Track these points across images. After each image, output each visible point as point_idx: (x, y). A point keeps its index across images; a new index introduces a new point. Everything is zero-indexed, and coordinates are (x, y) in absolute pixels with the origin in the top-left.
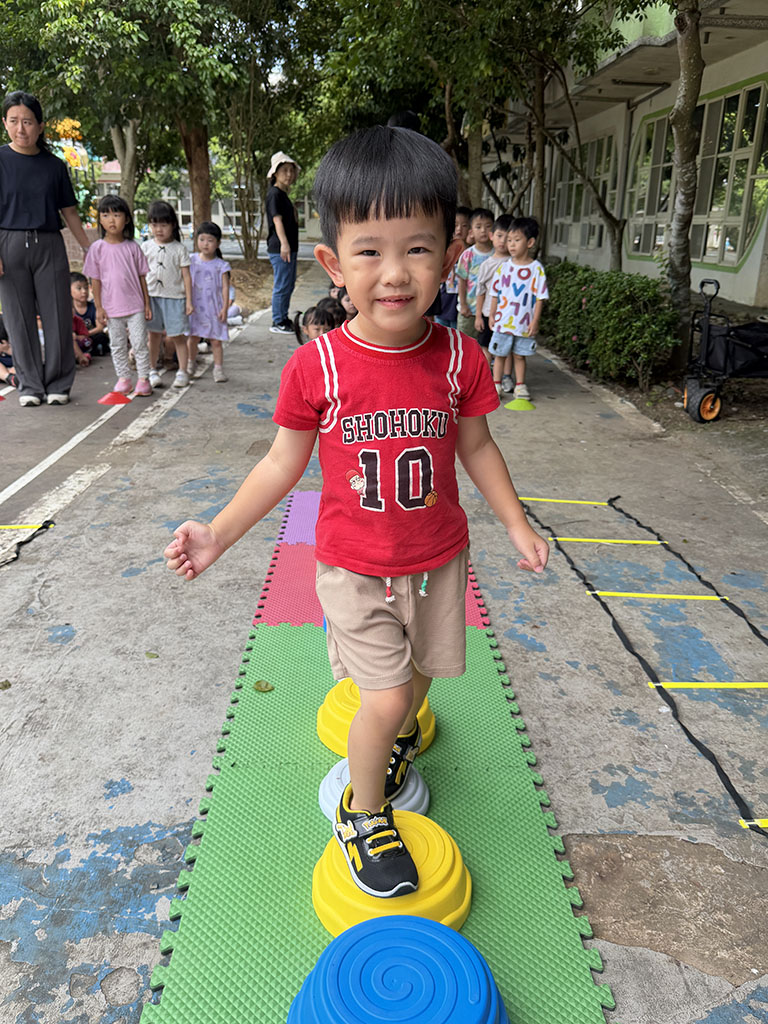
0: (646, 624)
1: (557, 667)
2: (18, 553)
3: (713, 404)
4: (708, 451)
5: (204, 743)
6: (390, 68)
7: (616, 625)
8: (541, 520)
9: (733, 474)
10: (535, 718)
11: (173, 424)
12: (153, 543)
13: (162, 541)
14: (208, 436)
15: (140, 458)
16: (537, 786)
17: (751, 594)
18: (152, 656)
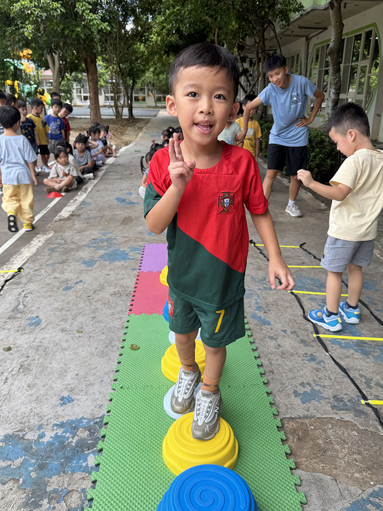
5: (107, 376)
6: (187, 23)
10: (266, 359)
11: (84, 209)
12: (77, 273)
13: (81, 272)
14: (101, 215)
15: (68, 227)
16: (268, 394)
17: (369, 293)
18: (79, 332)
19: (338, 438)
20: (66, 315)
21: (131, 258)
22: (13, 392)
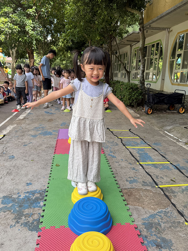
0: (136, 152)
1: (119, 160)
3: (150, 110)
4: (149, 120)
5: (46, 176)
6: (76, 37)
7: (130, 153)
8: (114, 134)
9: (155, 124)
10: (114, 169)
11: (30, 116)
12: (29, 140)
13: (31, 139)
14: (38, 118)
15: (23, 123)
16: (115, 181)
17: (158, 147)
18: (32, 161)
19: (144, 195)
20: (26, 155)
21: (53, 134)
22: (5, 182)
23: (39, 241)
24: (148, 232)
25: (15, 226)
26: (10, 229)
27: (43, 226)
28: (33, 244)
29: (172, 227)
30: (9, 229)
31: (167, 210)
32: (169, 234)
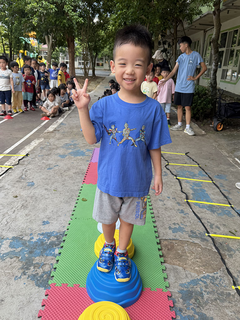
0: (190, 188)
1: (164, 198)
2: (19, 162)
3: (221, 126)
4: (217, 140)
5: (68, 213)
6: (130, 20)
8: (165, 158)
9: (223, 147)
10: (156, 211)
11: (61, 127)
12: (56, 161)
13: (58, 160)
14: (72, 131)
15: (52, 137)
16: (154, 227)
17: (222, 181)
18: (55, 191)
19: (189, 251)
20: (49, 182)
21: (87, 155)
22: (17, 217)
23: (46, 302)
24: (184, 304)
25: (20, 278)
26: (14, 282)
27: (54, 282)
28: (38, 304)
29: (217, 300)
30: (12, 282)
31: (216, 276)
32: (212, 310)
